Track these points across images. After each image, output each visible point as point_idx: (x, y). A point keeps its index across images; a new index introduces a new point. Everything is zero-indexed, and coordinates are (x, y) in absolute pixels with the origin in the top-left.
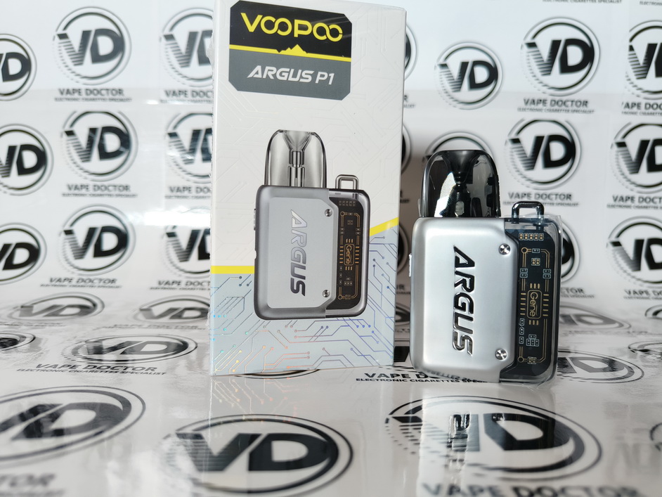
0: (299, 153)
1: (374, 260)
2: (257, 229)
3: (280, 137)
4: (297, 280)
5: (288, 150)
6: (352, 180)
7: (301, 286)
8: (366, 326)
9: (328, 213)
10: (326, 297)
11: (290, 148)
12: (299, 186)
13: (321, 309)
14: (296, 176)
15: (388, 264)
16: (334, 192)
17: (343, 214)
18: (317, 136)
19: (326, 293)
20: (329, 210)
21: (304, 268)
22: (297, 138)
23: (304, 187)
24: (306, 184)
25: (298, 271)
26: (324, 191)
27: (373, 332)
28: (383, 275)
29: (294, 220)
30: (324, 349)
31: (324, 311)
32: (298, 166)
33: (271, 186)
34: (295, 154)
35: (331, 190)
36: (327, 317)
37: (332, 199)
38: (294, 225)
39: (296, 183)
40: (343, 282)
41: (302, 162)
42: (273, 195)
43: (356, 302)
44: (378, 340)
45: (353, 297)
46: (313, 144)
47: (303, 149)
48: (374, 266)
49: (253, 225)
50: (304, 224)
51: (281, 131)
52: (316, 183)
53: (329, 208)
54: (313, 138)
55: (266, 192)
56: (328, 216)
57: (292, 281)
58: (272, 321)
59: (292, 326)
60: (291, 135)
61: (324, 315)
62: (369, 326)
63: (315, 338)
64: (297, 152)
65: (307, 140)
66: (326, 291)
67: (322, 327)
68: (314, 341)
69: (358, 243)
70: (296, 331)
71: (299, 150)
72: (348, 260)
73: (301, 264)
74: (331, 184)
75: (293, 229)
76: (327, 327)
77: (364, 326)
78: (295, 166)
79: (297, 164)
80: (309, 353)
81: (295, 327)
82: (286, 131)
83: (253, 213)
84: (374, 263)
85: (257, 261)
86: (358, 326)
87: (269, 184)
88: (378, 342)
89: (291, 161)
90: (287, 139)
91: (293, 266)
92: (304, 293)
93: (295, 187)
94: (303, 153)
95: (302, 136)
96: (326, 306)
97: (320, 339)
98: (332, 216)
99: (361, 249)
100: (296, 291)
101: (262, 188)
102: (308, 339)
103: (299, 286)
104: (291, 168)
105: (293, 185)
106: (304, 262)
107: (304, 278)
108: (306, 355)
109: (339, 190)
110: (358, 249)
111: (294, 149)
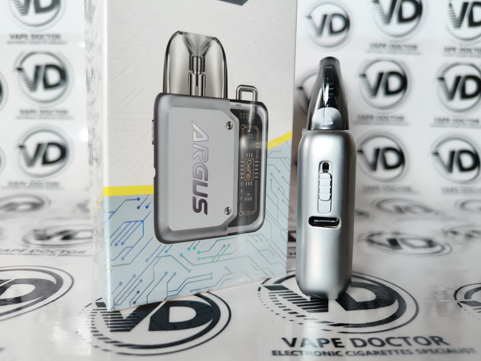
0: (199, 59)
1: (271, 174)
2: (156, 143)
3: (179, 40)
4: (199, 198)
5: (188, 54)
6: (251, 91)
7: (203, 204)
8: (264, 240)
9: (229, 125)
10: (228, 214)
11: (190, 52)
12: (200, 95)
13: (223, 228)
14: (197, 85)
15: (283, 177)
16: (234, 104)
17: (243, 127)
18: (218, 42)
19: (228, 211)
20: (230, 122)
21: (206, 185)
22: (198, 42)
23: (205, 97)
24: (207, 94)
25: (200, 189)
26: (225, 102)
27: (270, 245)
28: (279, 189)
29: (195, 133)
30: (226, 268)
31: (225, 229)
32: (199, 73)
33: (170, 94)
34: (195, 59)
35: (232, 101)
36: (229, 235)
37: (233, 111)
38: (195, 139)
39: (197, 91)
40: (243, 198)
41: (203, 69)
42: (173, 105)
43: (255, 217)
44: (274, 252)
45: (253, 213)
46: (214, 50)
47: (204, 55)
48: (271, 180)
49: (151, 139)
50: (205, 138)
51: (181, 33)
52: (218, 93)
53: (231, 120)
54: (214, 45)
55: (164, 100)
56: (229, 129)
57: (194, 199)
58: (173, 244)
59: (194, 248)
60: (192, 38)
61: (226, 233)
62: (267, 240)
63: (217, 258)
64: (197, 57)
65: (208, 45)
66: (228, 208)
67: (224, 246)
68: (217, 261)
69: (257, 158)
70: (199, 252)
71: (199, 55)
72: (248, 175)
73: (203, 181)
74: (232, 95)
75: (195, 143)
76: (229, 245)
77: (262, 241)
78: (195, 72)
79: (197, 71)
80: (211, 274)
81: (197, 249)
82: (186, 33)
83: (151, 125)
84: (272, 177)
85: (156, 179)
86: (257, 241)
87: (168, 92)
88: (274, 255)
89: (191, 67)
90: (187, 42)
91: (195, 184)
92: (206, 212)
93: (196, 96)
94: (204, 59)
95: (203, 40)
96: (228, 224)
97: (222, 258)
98: (233, 130)
99: (260, 164)
100: (198, 211)
101: (160, 96)
102: (210, 260)
103: (201, 206)
104: (191, 75)
105: (193, 94)
106: (206, 179)
107: (206, 196)
108: (209, 277)
109: (240, 101)
110: (257, 164)
111: (195, 54)
